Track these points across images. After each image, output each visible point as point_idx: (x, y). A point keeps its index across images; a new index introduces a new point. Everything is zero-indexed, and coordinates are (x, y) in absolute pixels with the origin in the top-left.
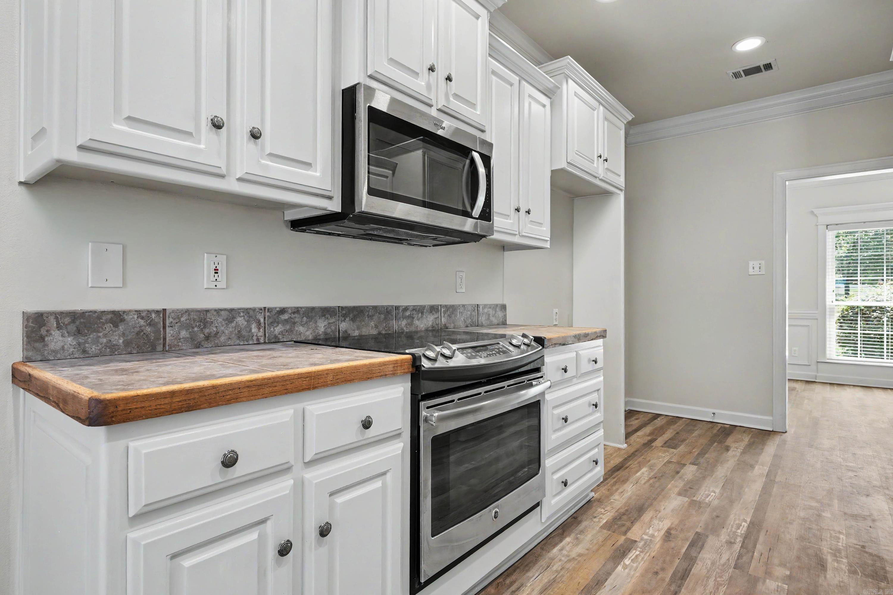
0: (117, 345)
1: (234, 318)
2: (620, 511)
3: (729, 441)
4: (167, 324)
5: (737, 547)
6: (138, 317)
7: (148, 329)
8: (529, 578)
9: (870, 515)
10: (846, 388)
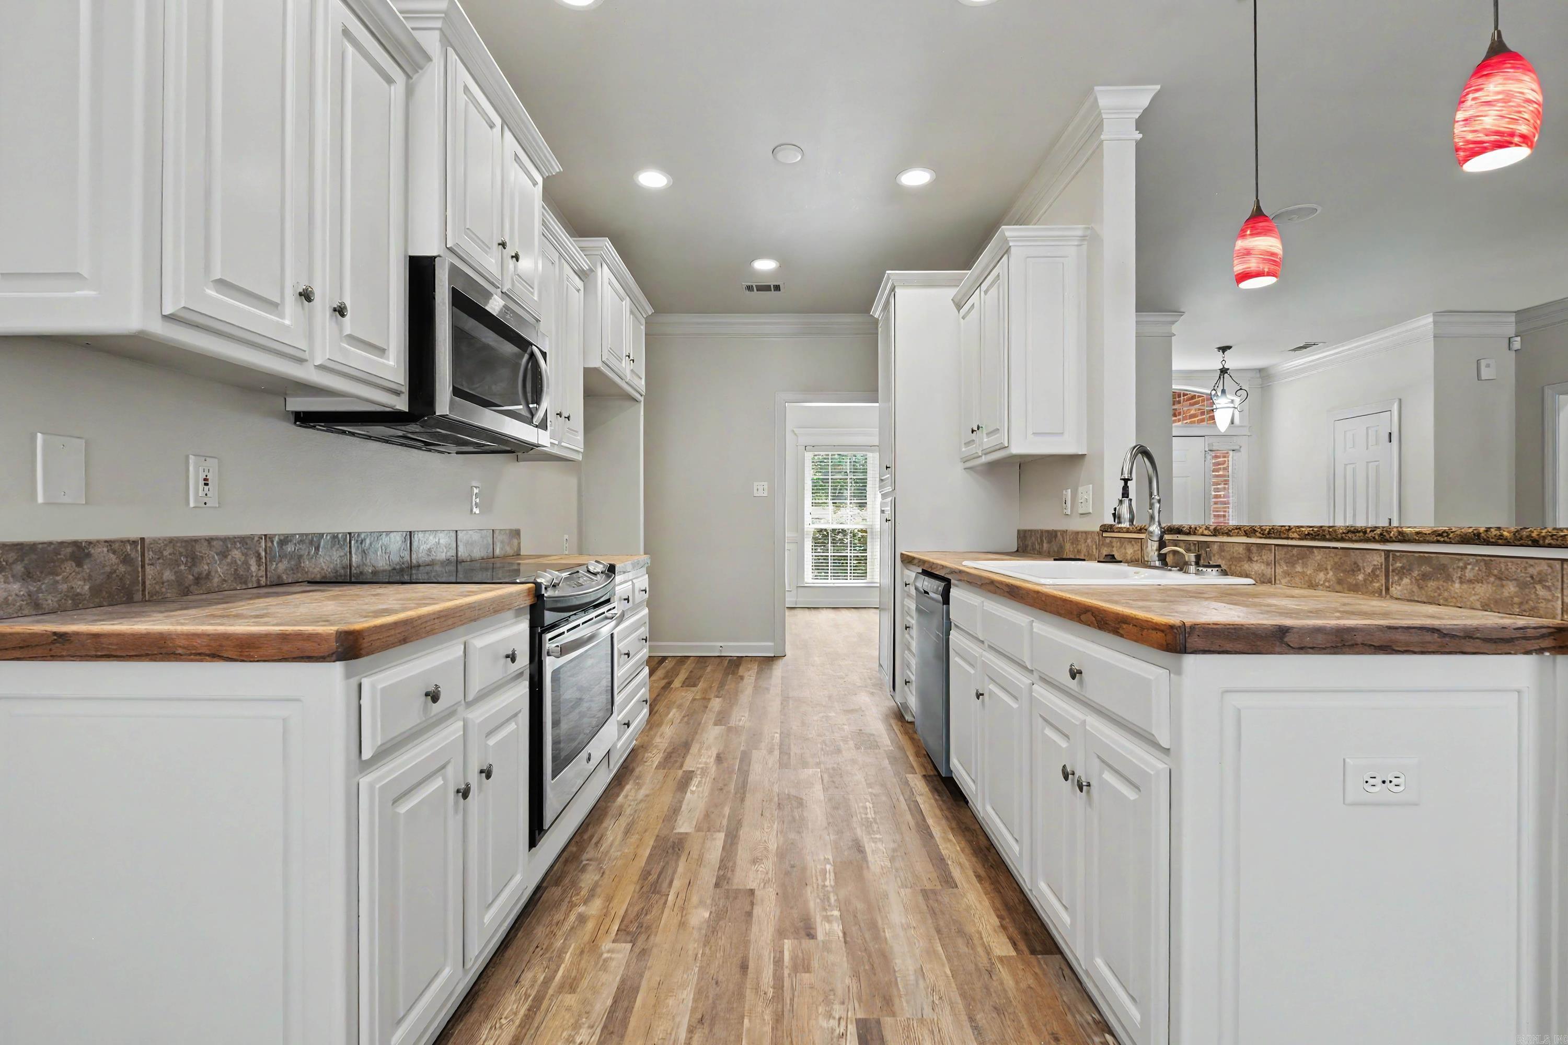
0: (81, 595)
1: (228, 550)
2: (668, 751)
3: (741, 671)
4: (147, 561)
5: (777, 753)
6: (108, 551)
7: (122, 569)
8: (606, 829)
9: (860, 708)
10: (820, 610)
